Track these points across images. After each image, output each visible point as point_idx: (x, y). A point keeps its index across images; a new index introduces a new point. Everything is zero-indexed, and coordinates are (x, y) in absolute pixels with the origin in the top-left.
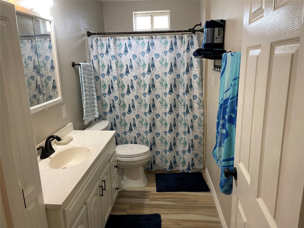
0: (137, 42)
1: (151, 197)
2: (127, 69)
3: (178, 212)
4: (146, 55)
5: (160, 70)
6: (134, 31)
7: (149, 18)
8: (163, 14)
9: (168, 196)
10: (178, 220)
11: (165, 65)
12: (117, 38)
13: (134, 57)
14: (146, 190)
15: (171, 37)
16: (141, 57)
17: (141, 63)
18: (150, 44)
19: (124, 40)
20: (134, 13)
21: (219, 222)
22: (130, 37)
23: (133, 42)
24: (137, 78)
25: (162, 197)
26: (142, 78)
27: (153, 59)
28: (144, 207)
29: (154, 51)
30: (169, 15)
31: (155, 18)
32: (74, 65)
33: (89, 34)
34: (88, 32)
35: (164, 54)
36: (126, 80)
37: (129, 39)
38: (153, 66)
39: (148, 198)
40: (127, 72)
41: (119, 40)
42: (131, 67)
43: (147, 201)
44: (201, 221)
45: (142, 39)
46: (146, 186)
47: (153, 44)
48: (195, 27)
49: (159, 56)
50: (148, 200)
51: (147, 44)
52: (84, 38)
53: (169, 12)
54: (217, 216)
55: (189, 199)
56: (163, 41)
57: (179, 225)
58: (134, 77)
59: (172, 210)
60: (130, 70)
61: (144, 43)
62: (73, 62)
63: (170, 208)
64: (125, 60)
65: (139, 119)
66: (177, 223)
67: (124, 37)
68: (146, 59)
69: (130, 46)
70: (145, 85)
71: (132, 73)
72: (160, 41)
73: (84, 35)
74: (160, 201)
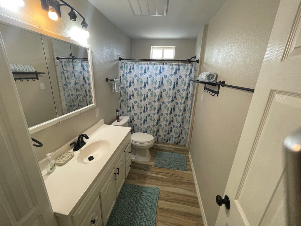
0: (153, 67)
1: (152, 170)
2: (145, 84)
3: (169, 185)
4: (158, 75)
5: (167, 86)
6: (151, 58)
7: (161, 51)
8: (170, 48)
9: (163, 171)
10: (168, 192)
11: (170, 83)
12: (140, 63)
13: (150, 77)
14: (149, 164)
15: (176, 65)
16: (155, 77)
17: (154, 81)
18: (161, 68)
19: (145, 64)
20: (151, 46)
21: (196, 198)
22: (149, 63)
23: (150, 66)
24: (151, 90)
25: (160, 171)
26: (154, 91)
27: (162, 78)
28: (147, 178)
29: (164, 73)
30: (175, 50)
31: (165, 51)
32: (107, 80)
33: (120, 59)
34: (120, 58)
35: (171, 76)
36: (144, 91)
37: (148, 64)
38: (162, 83)
39: (150, 171)
40: (145, 86)
41: (141, 64)
42: (148, 83)
43: (149, 174)
44: (184, 195)
45: (157, 64)
46: (150, 161)
47: (163, 69)
48: (191, 58)
49: (167, 77)
50: (150, 172)
51: (159, 68)
52: (117, 62)
53: (174, 47)
54: (195, 192)
55: (177, 175)
56: (171, 67)
57: (169, 196)
58: (149, 90)
59: (165, 182)
60: (146, 85)
61: (157, 67)
62: (107, 78)
63: (164, 181)
64: (144, 78)
65: (149, 117)
66: (167, 194)
67: (144, 63)
68: (158, 79)
69: (148, 68)
70: (156, 95)
71: (148, 87)
72: (169, 67)
73: (117, 60)
74: (158, 174)
